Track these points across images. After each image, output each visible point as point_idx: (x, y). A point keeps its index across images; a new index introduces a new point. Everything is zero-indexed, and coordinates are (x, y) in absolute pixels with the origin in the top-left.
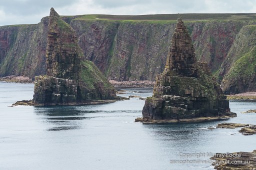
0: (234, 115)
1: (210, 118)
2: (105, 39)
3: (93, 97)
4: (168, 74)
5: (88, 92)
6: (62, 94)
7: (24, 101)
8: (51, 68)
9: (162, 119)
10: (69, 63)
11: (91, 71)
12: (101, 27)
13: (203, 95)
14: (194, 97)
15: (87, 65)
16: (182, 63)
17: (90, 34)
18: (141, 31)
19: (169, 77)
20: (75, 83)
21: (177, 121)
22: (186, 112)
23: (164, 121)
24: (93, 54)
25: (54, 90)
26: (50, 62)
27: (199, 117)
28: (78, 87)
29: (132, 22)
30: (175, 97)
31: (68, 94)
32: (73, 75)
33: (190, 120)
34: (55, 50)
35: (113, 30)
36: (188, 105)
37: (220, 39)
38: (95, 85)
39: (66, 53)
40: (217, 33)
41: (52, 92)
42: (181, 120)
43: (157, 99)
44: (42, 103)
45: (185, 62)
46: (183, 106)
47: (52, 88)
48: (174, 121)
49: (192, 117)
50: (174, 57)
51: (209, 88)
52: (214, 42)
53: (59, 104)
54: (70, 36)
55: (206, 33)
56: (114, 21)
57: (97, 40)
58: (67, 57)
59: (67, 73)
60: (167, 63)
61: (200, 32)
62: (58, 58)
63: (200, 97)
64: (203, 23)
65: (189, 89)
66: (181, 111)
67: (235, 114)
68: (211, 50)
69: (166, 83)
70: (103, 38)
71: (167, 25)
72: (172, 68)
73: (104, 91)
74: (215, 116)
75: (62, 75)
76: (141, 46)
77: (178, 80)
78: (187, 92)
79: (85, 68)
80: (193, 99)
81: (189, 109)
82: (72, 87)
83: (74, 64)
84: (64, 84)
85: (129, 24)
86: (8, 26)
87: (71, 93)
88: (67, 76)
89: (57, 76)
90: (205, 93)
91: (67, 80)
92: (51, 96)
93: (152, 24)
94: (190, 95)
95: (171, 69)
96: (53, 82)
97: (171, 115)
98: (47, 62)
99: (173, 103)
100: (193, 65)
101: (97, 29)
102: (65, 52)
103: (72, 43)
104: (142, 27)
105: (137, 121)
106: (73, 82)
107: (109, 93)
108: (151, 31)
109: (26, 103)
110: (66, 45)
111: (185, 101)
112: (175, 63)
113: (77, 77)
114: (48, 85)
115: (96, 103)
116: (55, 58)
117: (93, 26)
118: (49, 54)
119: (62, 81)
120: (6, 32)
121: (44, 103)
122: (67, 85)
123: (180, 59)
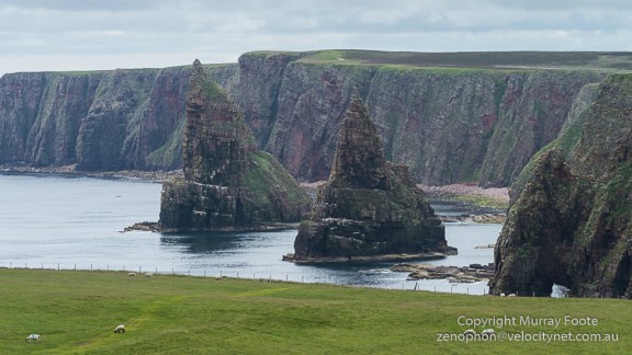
0: (454, 251)
1: (405, 256)
2: (348, 100)
3: (267, 218)
4: (334, 185)
5: (257, 208)
6: (209, 211)
7: (145, 224)
8: (191, 167)
9: (325, 256)
10: (221, 158)
11: (264, 171)
12: (340, 78)
13: (394, 218)
14: (378, 222)
15: (258, 161)
16: (357, 166)
17: (320, 91)
18: (412, 87)
19: (336, 190)
20: (233, 192)
21: (347, 259)
22: (362, 246)
23: (327, 259)
24: (325, 130)
25: (195, 204)
26: (190, 156)
27: (385, 254)
28: (238, 200)
29: (396, 70)
30: (344, 220)
31: (221, 212)
32: (229, 178)
33: (369, 258)
34: (198, 135)
35: (363, 84)
36: (366, 233)
37: (553, 107)
38: (270, 197)
39: (217, 140)
40: (547, 96)
41: (192, 209)
42: (354, 258)
43: (316, 224)
44: (173, 227)
45: (363, 165)
46: (358, 237)
47: (191, 201)
48: (343, 259)
49: (372, 253)
50: (344, 156)
51: (406, 207)
52: (541, 112)
53: (205, 229)
54: (225, 110)
55: (528, 95)
56: (366, 65)
57: (333, 103)
58: (218, 148)
59: (218, 175)
60: (334, 167)
61: (519, 92)
62: (203, 149)
63: (389, 221)
64: (525, 76)
65: (368, 208)
66: (354, 243)
67: (455, 249)
68: (536, 128)
69: (330, 199)
70: (344, 99)
71: (461, 77)
72: (341, 175)
73: (288, 207)
74: (416, 253)
75: (209, 178)
76: (411, 118)
77: (350, 193)
78: (365, 213)
79: (253, 166)
80: (375, 224)
81: (368, 241)
82: (226, 200)
83: (232, 158)
84: (212, 194)
85: (391, 73)
86: (181, 68)
87: (225, 209)
88: (218, 179)
89: (201, 180)
90: (399, 215)
91: (217, 187)
92: (190, 214)
93: (434, 75)
94: (370, 218)
95: (339, 176)
96: (193, 190)
97: (338, 250)
98: (185, 156)
99: (342, 230)
100: (378, 170)
101: (333, 82)
102: (215, 138)
103: (229, 122)
104: (414, 81)
105: (285, 258)
106: (229, 191)
107: (299, 210)
108: (430, 88)
109: (147, 228)
110: (218, 126)
111: (361, 228)
112: (346, 167)
113: (236, 182)
114: (184, 196)
115: (269, 228)
116: (197, 148)
117: (327, 76)
118: (188, 142)
119: (209, 189)
120: (176, 79)
121: (178, 227)
122: (218, 196)
123: (354, 160)
